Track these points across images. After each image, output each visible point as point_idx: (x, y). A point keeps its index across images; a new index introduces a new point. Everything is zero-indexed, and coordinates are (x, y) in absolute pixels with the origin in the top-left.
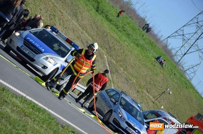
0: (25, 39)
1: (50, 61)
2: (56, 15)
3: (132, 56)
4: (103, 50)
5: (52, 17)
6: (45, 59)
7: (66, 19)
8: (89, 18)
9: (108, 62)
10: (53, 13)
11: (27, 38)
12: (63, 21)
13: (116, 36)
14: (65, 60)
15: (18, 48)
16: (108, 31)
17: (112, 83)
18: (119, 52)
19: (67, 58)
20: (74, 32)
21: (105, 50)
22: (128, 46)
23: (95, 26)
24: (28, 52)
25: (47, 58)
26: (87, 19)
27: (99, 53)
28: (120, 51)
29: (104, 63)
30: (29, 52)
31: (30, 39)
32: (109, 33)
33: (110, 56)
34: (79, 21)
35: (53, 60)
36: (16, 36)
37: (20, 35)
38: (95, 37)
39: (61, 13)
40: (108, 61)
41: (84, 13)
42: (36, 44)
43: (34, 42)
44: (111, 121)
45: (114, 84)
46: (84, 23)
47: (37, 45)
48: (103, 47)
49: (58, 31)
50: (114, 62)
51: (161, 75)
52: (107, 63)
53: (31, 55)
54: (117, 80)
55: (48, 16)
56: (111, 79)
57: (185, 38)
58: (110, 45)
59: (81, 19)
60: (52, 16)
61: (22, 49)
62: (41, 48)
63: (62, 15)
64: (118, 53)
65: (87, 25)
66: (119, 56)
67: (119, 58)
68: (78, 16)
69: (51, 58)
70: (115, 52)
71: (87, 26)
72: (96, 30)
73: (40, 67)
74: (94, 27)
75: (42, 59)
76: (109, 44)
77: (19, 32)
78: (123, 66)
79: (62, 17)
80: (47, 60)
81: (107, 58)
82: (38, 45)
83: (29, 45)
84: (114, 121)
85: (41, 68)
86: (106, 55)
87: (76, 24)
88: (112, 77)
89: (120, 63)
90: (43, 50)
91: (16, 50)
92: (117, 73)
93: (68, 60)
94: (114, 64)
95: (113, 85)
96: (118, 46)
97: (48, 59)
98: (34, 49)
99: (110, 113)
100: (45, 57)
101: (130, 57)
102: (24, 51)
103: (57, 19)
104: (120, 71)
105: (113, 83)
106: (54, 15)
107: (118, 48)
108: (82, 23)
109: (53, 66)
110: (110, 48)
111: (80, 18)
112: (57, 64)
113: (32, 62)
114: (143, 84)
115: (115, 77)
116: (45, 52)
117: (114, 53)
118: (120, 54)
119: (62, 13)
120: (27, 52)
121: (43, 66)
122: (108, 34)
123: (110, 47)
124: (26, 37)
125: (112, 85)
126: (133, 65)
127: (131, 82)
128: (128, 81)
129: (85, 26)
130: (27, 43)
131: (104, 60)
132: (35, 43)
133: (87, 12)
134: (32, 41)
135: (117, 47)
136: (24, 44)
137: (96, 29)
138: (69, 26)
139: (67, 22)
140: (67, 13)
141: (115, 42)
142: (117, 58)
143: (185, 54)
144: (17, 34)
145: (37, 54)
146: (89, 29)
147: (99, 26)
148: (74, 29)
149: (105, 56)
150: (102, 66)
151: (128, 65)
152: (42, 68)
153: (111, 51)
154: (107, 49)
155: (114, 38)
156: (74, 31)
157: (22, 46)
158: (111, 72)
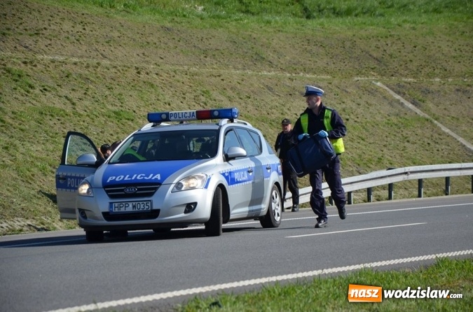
0: (106, 186)
1: (192, 186)
2: (208, 88)
3: (438, 38)
4: (368, 77)
5: (203, 99)
6: (175, 189)
7: (235, 80)
8: (290, 42)
9: (393, 89)
10: (199, 92)
11: (108, 181)
12: (232, 89)
13: (373, 30)
14: (222, 158)
15: (107, 216)
16: (350, 33)
17: (436, 122)
18: (405, 54)
19: (224, 152)
20: (273, 92)
21: (373, 73)
23: (315, 47)
24: (131, 206)
25: (179, 186)
26: (288, 46)
27: (359, 88)
28: (405, 50)
29: (385, 97)
30: (134, 203)
31: (114, 178)
32: (354, 35)
33: (392, 75)
34: (275, 63)
35: (194, 178)
36: (83, 195)
37: (91, 186)
38: (333, 66)
39: (217, 78)
40: (391, 89)
41: (274, 41)
42: (135, 175)
43: (128, 176)
45: (441, 119)
46: (288, 58)
47: (138, 178)
48: (364, 71)
49: (167, 114)
50: (410, 80)
52: (392, 93)
53: (142, 207)
54: (441, 107)
55: (194, 104)
56: (427, 116)
58: (375, 55)
59: (276, 57)
60: (201, 97)
61: (117, 210)
62: (152, 175)
63: (223, 80)
64: (404, 58)
65: (298, 57)
66: (411, 61)
67: (414, 66)
68: (264, 56)
69: (188, 178)
70: (396, 60)
71: (300, 60)
72: (324, 52)
73: (181, 215)
74: (314, 49)
75: (170, 195)
76: (370, 55)
77: (84, 183)
78: (435, 74)
79: (225, 82)
80: (183, 189)
81: (384, 84)
82: (139, 176)
83: (122, 190)
85: (183, 215)
86: (377, 81)
87: (273, 73)
88: (424, 111)
89: (423, 72)
90: (158, 177)
91: (105, 222)
92: (430, 96)
93: (228, 154)
94: (410, 83)
95: (441, 123)
96: (394, 45)
97: (182, 186)
98: (139, 190)
100: (172, 186)
101: (435, 44)
102: (123, 210)
103: (215, 94)
104: (433, 88)
105: (436, 119)
106: (205, 93)
107: (396, 48)
108: (282, 62)
109: (204, 190)
110: (381, 62)
111: (271, 56)
112: (209, 180)
113: (157, 219)
115: (431, 105)
116: (163, 178)
117: (396, 64)
118: (411, 56)
119: (219, 76)
120: (130, 209)
121: (184, 208)
122: (355, 40)
123: (379, 60)
124: (104, 179)
125: (439, 125)
126: (454, 54)
128: (465, 92)
129: (295, 61)
130: (114, 190)
131: (381, 93)
132: (131, 177)
133: (278, 35)
134: (122, 177)
136: (112, 197)
137: (322, 51)
138: (252, 89)
139: (243, 83)
140: (238, 69)
141: (382, 42)
142: (411, 67)
144: (84, 189)
145: (151, 194)
146: (308, 62)
147: (322, 39)
148: (269, 85)
149: (379, 84)
150: (388, 107)
151: (444, 64)
152: (185, 212)
153: (386, 66)
154: (375, 68)
155: (373, 37)
156: (270, 89)
157: (111, 203)
158: (414, 103)
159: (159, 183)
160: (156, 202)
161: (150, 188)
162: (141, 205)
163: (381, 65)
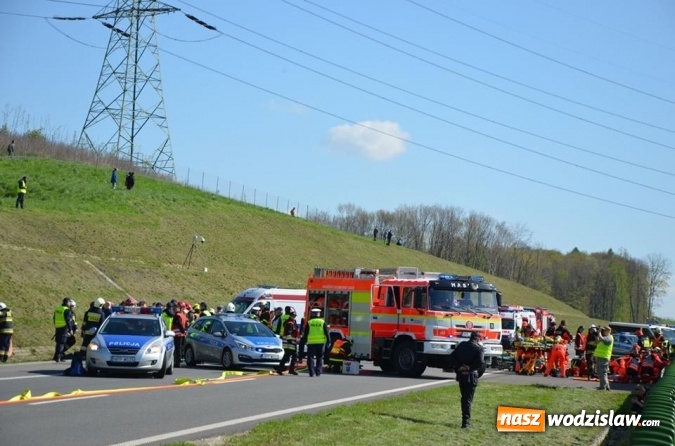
0: (109, 347)
1: (154, 351)
3: (107, 226)
9: (97, 267)
11: (110, 345)
13: (64, 215)
14: (163, 337)
15: (109, 363)
18: (89, 237)
19: (164, 333)
21: (71, 250)
22: (90, 216)
25: (149, 351)
28: (89, 233)
29: (94, 273)
30: (125, 358)
31: (113, 343)
35: (156, 346)
36: (94, 351)
37: (100, 347)
42: (125, 343)
44: (237, 361)
46: (13, 234)
47: (127, 344)
48: (64, 248)
51: (161, 219)
52: (97, 270)
53: (129, 360)
54: (129, 283)
56: (121, 289)
57: (112, 111)
58: (70, 236)
61: (115, 361)
62: (134, 343)
64: (89, 240)
65: (19, 233)
66: (94, 243)
69: (153, 346)
71: (21, 235)
73: (149, 366)
75: (145, 355)
76: (67, 236)
77: (93, 344)
78: (111, 254)
80: (151, 352)
83: (118, 350)
84: (241, 359)
86: (86, 259)
88: (120, 285)
89: (103, 252)
90: (138, 344)
91: (108, 367)
92: (120, 274)
96: (81, 229)
98: (127, 351)
99: (227, 353)
100: (146, 350)
101: (106, 230)
102: (118, 361)
104: (121, 268)
108: (10, 237)
112: (162, 348)
113: (137, 367)
114: (154, 256)
115: (122, 281)
116: (141, 345)
117: (85, 244)
118: (93, 239)
120: (122, 360)
121: (150, 363)
122: (54, 222)
123: (73, 240)
124: (107, 343)
126: (119, 239)
127: (147, 270)
128: (142, 273)
129: (18, 237)
130: (114, 350)
131: (91, 270)
132: (122, 343)
134: (117, 343)
135: (80, 232)
136: (112, 353)
137: (33, 230)
141: (72, 226)
142: (95, 247)
143: (132, 137)
144: (94, 347)
145: (134, 354)
149: (87, 262)
150: (98, 281)
151: (115, 247)
154: (71, 246)
155: (65, 221)
157: (112, 357)
158: (112, 279)
159: (138, 349)
160: (136, 358)
161: (134, 350)
162: (129, 358)
163: (75, 244)
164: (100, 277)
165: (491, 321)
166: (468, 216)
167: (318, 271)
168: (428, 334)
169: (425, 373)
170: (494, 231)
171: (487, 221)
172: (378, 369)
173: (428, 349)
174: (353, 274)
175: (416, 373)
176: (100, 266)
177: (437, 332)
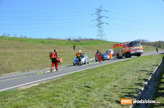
8: (81, 47)
13: (88, 46)
19: (85, 57)
22: (92, 45)
23: (84, 48)
51: (102, 45)
88: (94, 53)
109: (84, 60)
152: (82, 62)
157: (76, 62)
163: (90, 49)
164: (92, 52)
165: (140, 47)
166: (142, 40)
167: (114, 45)
168: (131, 51)
169: (131, 57)
170: (145, 41)
171: (144, 40)
172: (125, 57)
173: (131, 53)
174: (119, 44)
175: (130, 57)
176: (92, 51)
177: (132, 50)
